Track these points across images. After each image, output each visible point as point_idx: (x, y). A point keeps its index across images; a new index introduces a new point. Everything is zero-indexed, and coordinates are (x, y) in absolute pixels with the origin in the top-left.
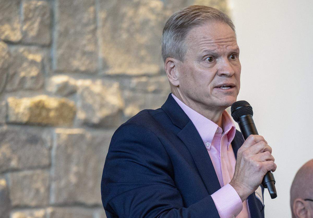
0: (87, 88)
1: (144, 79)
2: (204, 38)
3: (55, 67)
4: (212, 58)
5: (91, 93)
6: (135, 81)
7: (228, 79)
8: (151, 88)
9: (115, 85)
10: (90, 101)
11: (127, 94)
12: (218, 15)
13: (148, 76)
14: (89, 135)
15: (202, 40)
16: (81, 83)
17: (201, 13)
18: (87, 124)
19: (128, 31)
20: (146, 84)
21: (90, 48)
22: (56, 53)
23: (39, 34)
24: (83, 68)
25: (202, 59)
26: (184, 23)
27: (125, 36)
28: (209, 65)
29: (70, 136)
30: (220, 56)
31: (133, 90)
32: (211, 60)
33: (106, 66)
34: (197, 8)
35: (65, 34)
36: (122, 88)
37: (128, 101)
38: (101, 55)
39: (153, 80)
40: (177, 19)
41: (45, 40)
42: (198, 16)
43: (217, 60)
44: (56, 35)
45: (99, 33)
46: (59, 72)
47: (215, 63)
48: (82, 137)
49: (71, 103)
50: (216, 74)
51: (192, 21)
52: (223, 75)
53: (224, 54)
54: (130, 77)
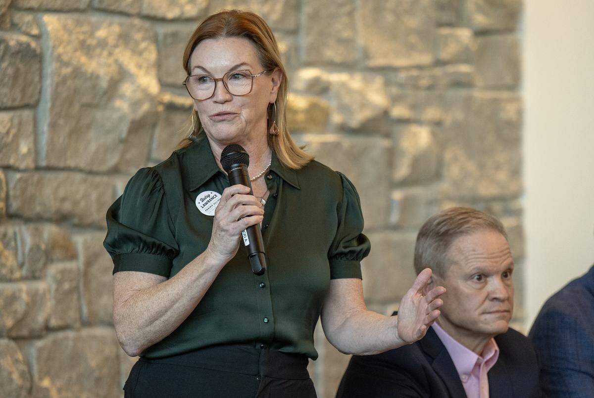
0: (343, 85)
1: (415, 73)
2: (474, 250)
3: (304, 57)
4: (482, 276)
5: (350, 91)
6: (403, 76)
7: (501, 304)
8: (424, 82)
9: (378, 81)
10: (346, 100)
11: (394, 90)
12: (492, 223)
13: (420, 67)
14: (347, 142)
15: (471, 253)
16: (336, 78)
17: (469, 219)
18: (344, 129)
19: (394, 12)
20: (418, 78)
21: (346, 34)
22: (304, 40)
23: (283, 17)
24: (338, 59)
25: (470, 277)
26: (449, 230)
27: (390, 18)
28: (479, 286)
29: (324, 145)
30: (492, 275)
31: (401, 86)
32: (479, 279)
33: (366, 55)
34: (463, 211)
35: (315, 17)
36: (387, 84)
37: (395, 100)
38: (361, 41)
39: (427, 73)
40: (439, 224)
41: (290, 24)
42: (467, 222)
43: (488, 279)
44: (304, 18)
45: (358, 15)
46: (309, 64)
47: (486, 283)
48: (337, 145)
49: (323, 102)
50: (487, 297)
51: (459, 228)
52: (495, 299)
53: (497, 272)
54: (396, 69)
